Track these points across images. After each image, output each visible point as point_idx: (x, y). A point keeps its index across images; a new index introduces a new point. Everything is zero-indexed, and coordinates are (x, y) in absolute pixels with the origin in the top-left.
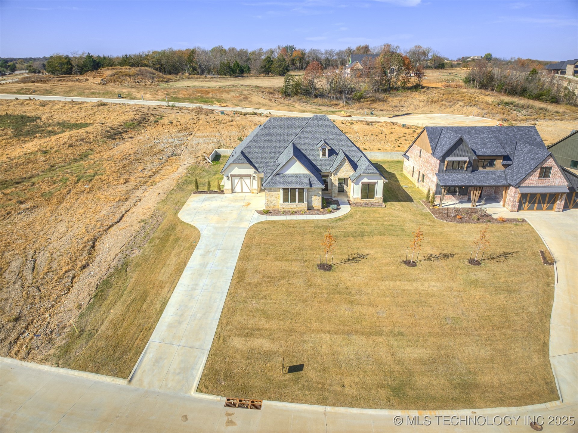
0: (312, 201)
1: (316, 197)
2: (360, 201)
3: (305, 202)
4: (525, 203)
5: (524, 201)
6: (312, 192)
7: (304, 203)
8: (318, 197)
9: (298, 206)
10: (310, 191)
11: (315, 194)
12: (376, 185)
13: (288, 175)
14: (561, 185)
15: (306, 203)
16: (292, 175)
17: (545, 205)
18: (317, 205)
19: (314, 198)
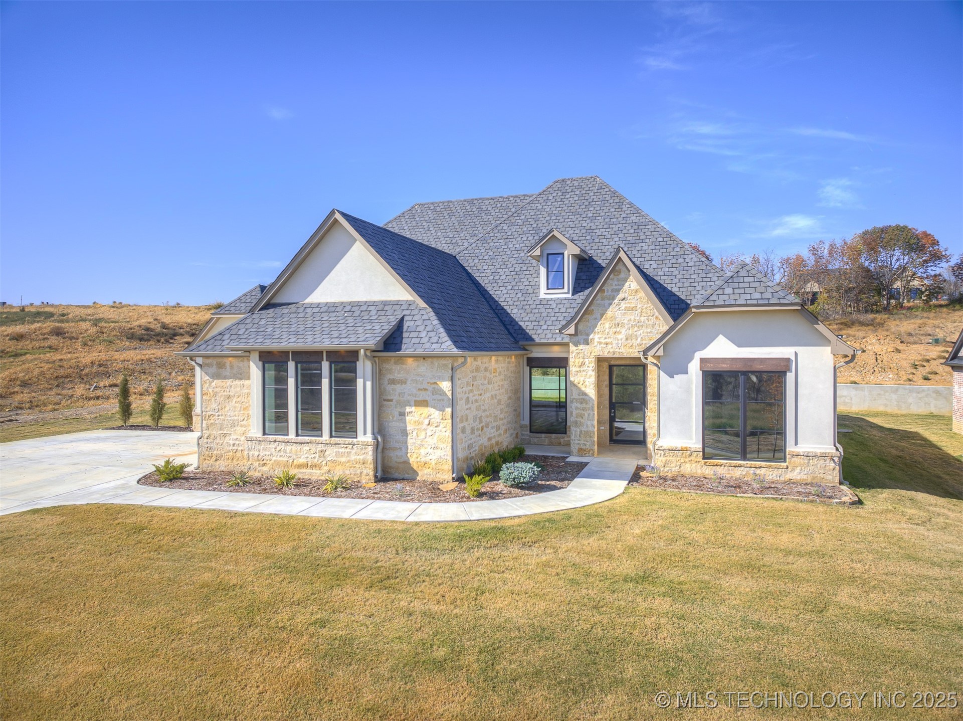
0: (405, 433)
1: (426, 411)
2: (696, 467)
3: (365, 437)
6: (403, 382)
7: (361, 438)
8: (436, 414)
9: (331, 452)
10: (397, 376)
11: (422, 396)
12: (790, 377)
13: (318, 305)
15: (369, 438)
16: (332, 308)
18: (435, 456)
19: (415, 416)
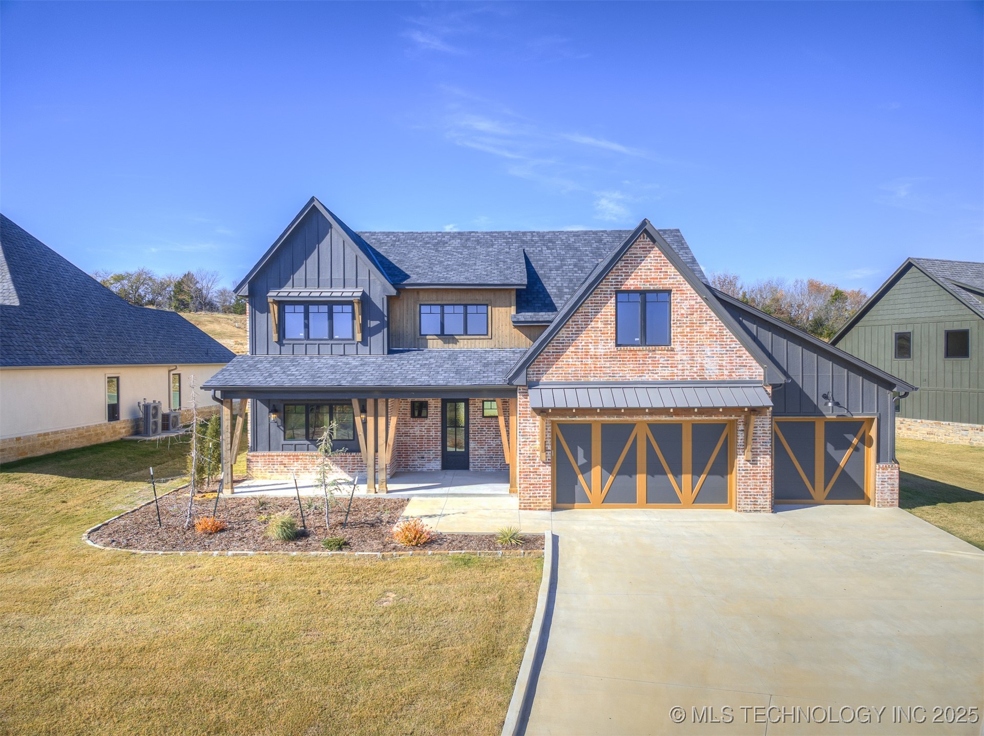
4: (586, 468)
5: (582, 460)
14: (735, 377)
17: (686, 478)
